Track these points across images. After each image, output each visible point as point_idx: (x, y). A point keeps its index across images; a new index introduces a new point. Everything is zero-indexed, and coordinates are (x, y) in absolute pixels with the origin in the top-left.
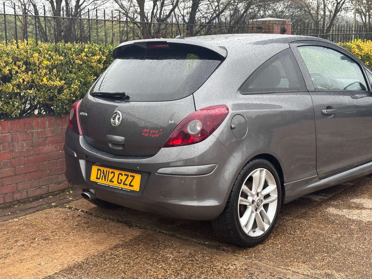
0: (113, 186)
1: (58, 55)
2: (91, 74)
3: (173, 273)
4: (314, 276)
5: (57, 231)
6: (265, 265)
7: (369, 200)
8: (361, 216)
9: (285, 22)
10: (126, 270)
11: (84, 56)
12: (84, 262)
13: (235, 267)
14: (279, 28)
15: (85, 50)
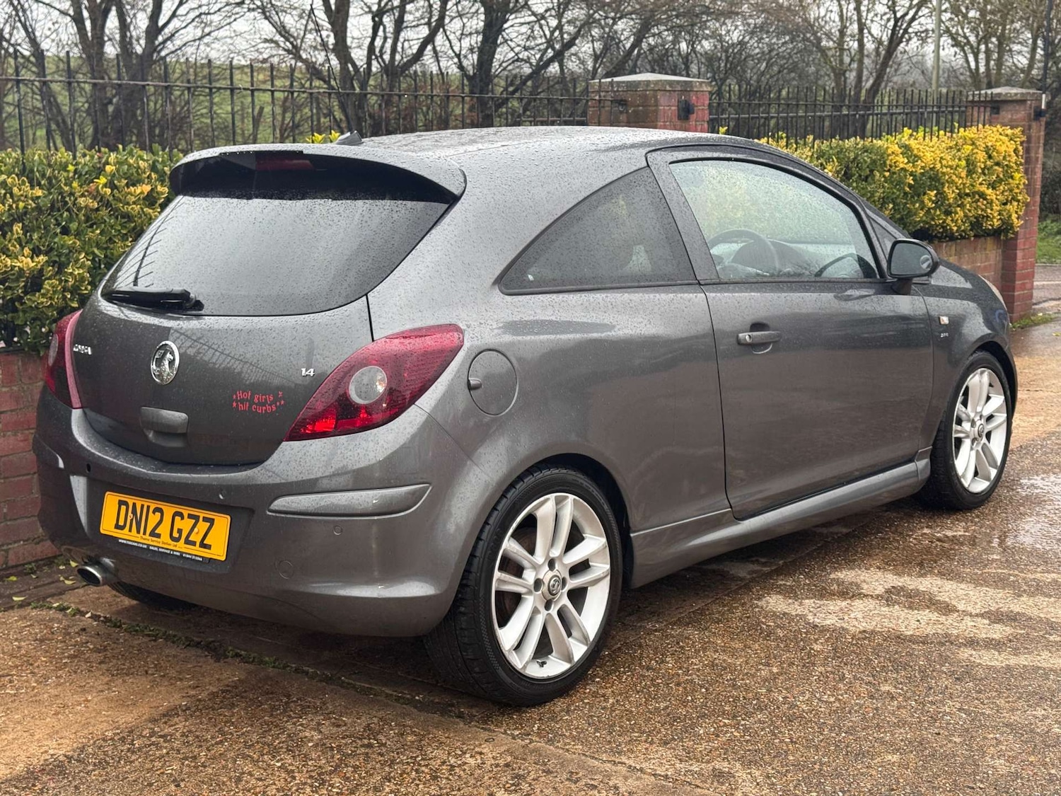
0: (159, 547)
1: (27, 184)
2: (126, 234)
3: (309, 781)
4: (683, 778)
5: (14, 672)
6: (561, 751)
7: (880, 574)
8: (846, 618)
9: (692, 86)
10: (182, 776)
11: (105, 186)
12: (72, 757)
13: (479, 761)
14: (674, 101)
15: (108, 168)
